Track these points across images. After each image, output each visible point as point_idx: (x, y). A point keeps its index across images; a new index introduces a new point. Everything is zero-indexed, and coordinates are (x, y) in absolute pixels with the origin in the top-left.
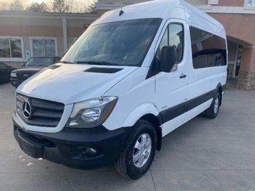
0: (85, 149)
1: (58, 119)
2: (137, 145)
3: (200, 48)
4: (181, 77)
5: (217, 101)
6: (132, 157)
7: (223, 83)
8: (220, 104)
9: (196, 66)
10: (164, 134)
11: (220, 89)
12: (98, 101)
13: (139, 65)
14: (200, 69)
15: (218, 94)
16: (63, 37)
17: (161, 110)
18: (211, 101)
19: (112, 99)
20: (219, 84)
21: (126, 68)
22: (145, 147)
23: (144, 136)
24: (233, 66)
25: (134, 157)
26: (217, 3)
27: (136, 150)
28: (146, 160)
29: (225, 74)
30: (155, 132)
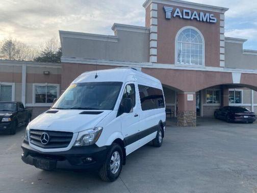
0: (85, 159)
1: (68, 143)
2: (112, 158)
3: (146, 95)
4: (135, 116)
5: (160, 134)
6: (110, 166)
7: (164, 120)
8: (163, 136)
9: (144, 108)
10: (127, 154)
11: (161, 124)
12: (92, 130)
13: (112, 109)
14: (148, 111)
15: (161, 128)
16: (21, 82)
17: (125, 137)
18: (156, 133)
19: (100, 129)
20: (161, 121)
21: (105, 111)
22: (117, 160)
23: (116, 153)
24: (174, 108)
25: (111, 166)
26: (156, 62)
27: (112, 162)
28: (117, 170)
29: (164, 113)
30: (122, 151)
